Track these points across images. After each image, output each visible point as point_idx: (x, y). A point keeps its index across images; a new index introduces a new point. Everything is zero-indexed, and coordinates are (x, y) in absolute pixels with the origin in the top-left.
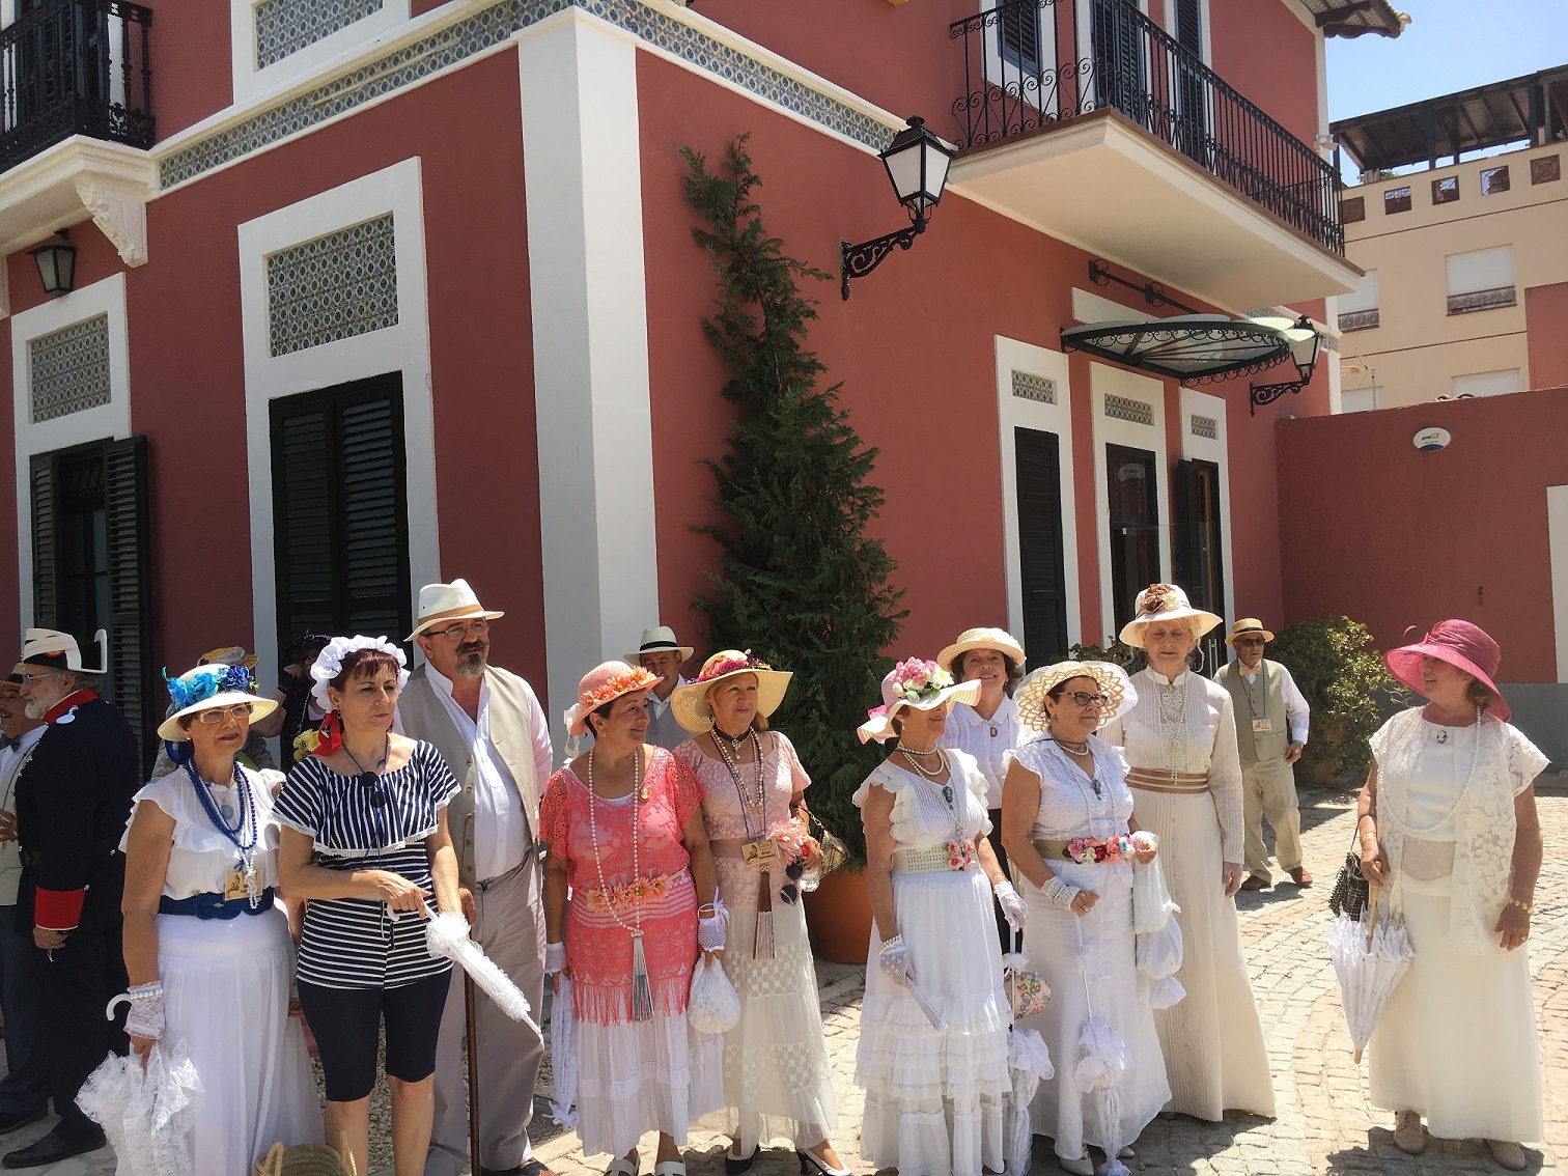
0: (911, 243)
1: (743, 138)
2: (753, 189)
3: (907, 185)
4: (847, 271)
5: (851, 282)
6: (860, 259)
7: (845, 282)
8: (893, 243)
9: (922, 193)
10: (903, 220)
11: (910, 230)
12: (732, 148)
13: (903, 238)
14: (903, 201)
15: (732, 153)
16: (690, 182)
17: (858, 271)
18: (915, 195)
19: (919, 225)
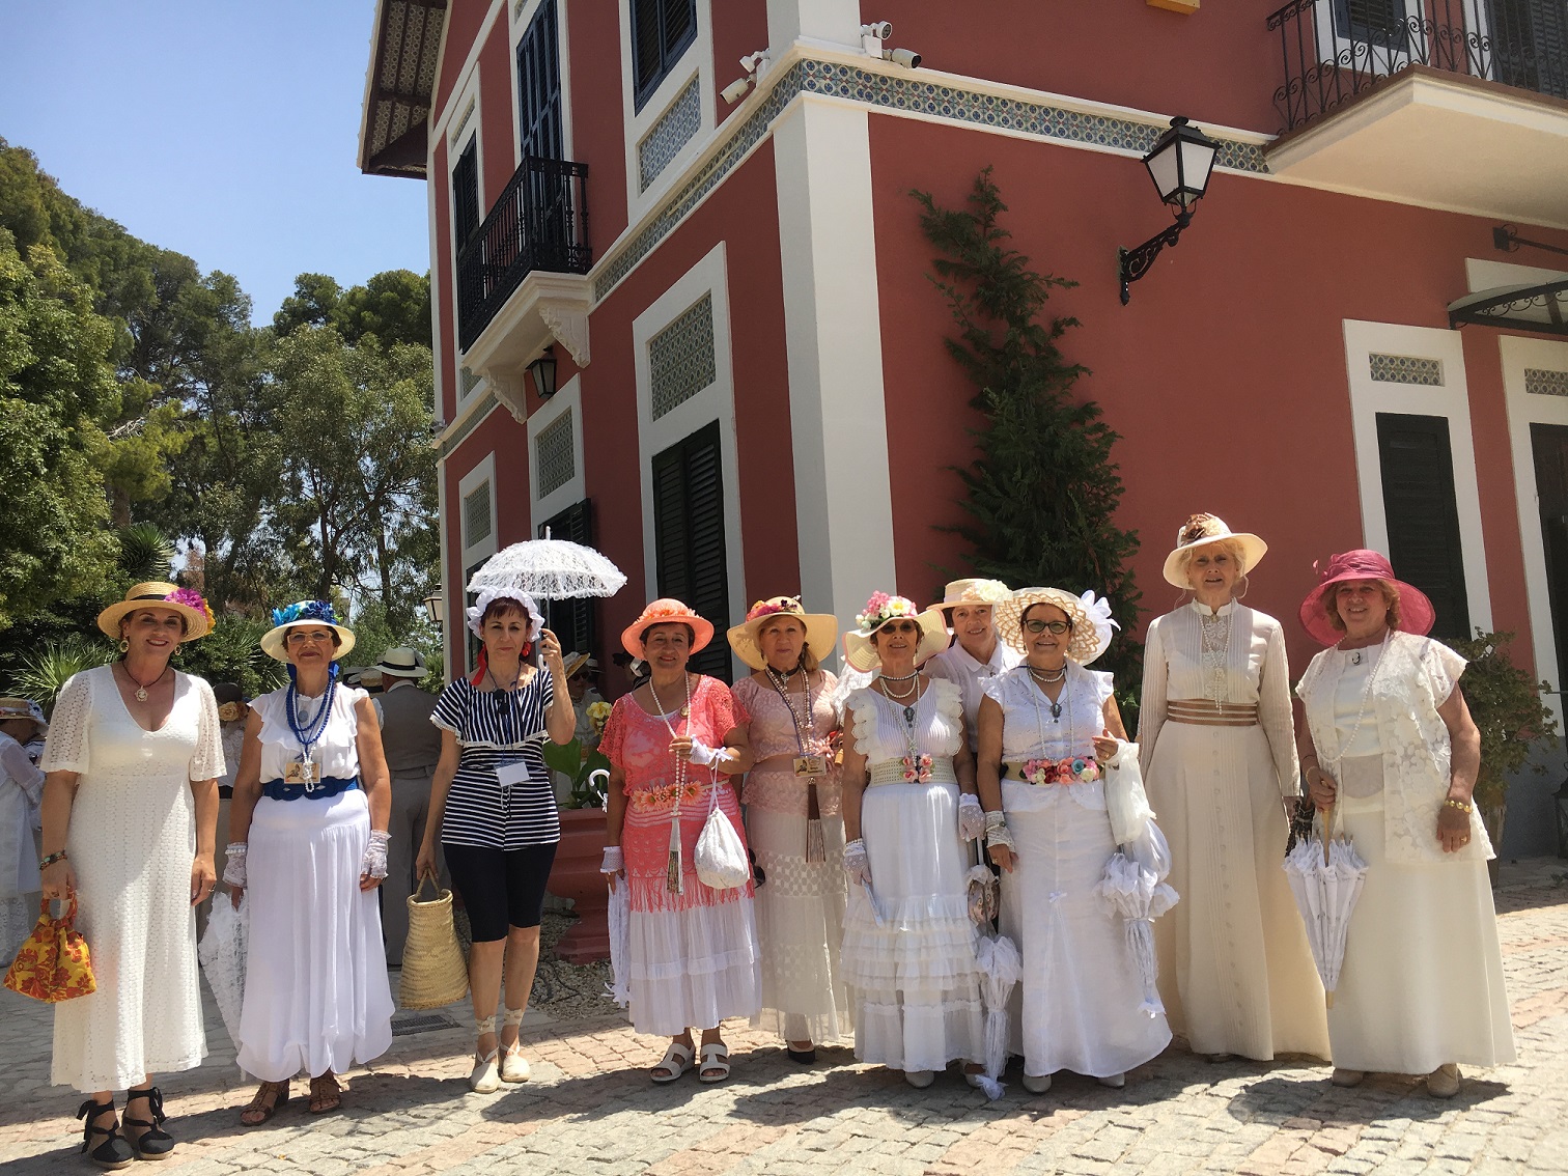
0: (1177, 239)
1: (987, 171)
2: (1000, 216)
3: (1168, 185)
4: (1126, 277)
5: (1130, 287)
6: (1135, 263)
7: (1123, 287)
8: (1163, 241)
9: (1182, 188)
10: (1167, 218)
11: (1175, 226)
12: (979, 182)
13: (1170, 236)
14: (1166, 200)
15: (979, 186)
16: (926, 219)
17: (1134, 275)
18: (1175, 192)
19: (1183, 220)
